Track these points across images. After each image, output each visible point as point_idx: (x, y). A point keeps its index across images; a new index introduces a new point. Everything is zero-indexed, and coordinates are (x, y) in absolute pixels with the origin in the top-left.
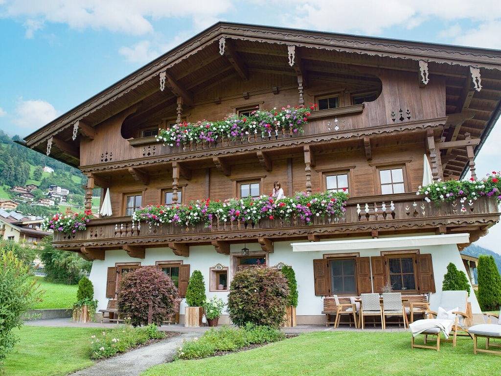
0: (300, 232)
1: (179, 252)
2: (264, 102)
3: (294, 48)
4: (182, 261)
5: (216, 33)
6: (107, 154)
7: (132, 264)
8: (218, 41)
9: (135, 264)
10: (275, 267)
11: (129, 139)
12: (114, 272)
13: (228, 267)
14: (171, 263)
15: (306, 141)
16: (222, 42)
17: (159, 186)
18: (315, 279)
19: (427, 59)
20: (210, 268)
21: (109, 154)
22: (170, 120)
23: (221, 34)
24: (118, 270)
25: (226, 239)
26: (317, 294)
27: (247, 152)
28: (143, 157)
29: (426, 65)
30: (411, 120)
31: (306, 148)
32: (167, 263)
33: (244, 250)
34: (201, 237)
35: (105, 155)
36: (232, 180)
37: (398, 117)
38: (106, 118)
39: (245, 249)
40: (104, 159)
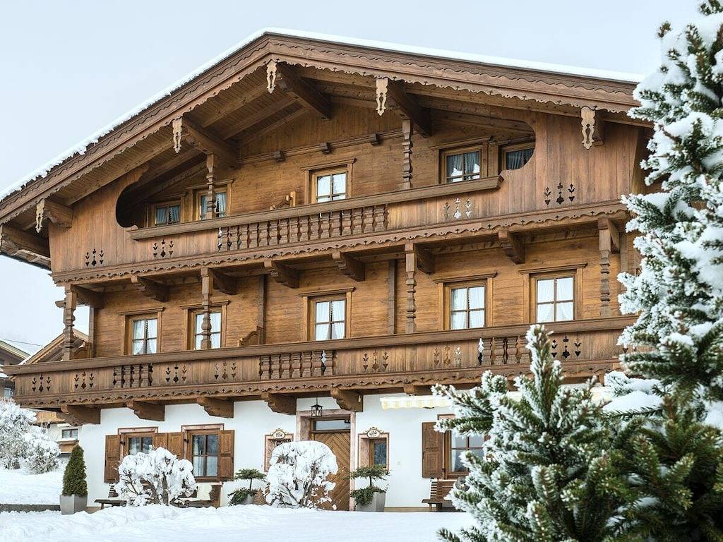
0: (392, 381)
1: (214, 410)
2: (355, 160)
3: (386, 81)
4: (223, 425)
5: (262, 53)
6: (94, 252)
7: (144, 430)
8: (265, 68)
9: (150, 430)
10: (364, 434)
11: (129, 229)
12: (116, 442)
13: (292, 435)
14: (206, 427)
15: (407, 235)
16: (272, 68)
17: (184, 304)
18: (423, 453)
19: (595, 104)
20: (266, 436)
21: (98, 252)
22: (200, 189)
23: (270, 54)
24: (122, 440)
25: (284, 391)
26: (425, 475)
27: (317, 253)
28: (153, 258)
29: (593, 114)
30: (575, 201)
31: (409, 247)
32: (199, 428)
33: (314, 408)
34: (246, 388)
35: (91, 255)
36: (301, 295)
37: (554, 198)
38: (89, 192)
39: (317, 406)
40: (91, 261)
